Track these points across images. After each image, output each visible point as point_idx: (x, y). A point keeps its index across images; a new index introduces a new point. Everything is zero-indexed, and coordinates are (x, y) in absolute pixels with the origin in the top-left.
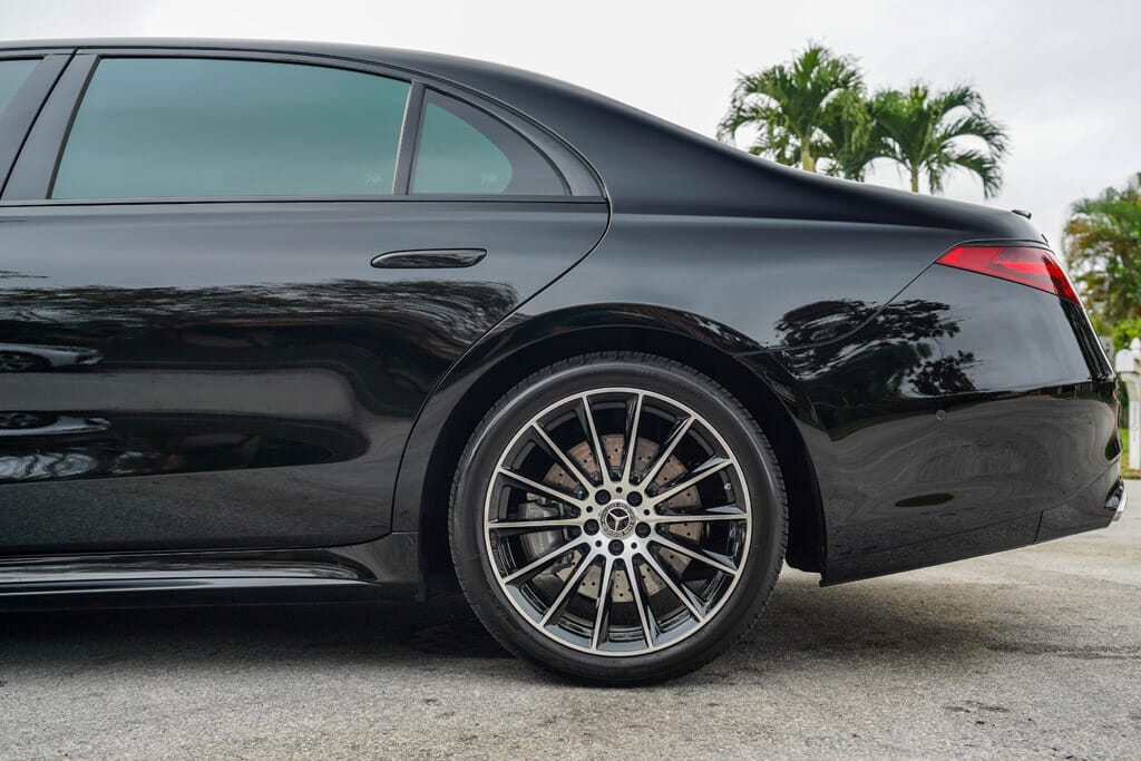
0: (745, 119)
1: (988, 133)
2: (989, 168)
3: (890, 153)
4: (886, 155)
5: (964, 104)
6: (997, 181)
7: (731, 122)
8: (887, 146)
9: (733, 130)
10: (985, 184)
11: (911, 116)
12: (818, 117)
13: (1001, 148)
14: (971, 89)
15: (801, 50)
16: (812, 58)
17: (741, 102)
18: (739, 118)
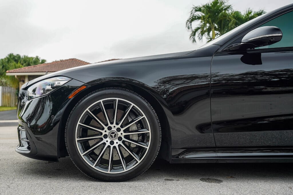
0: (196, 19)
7: (190, 20)
9: (191, 22)
14: (264, 11)
16: (216, 2)
17: (194, 14)
18: (193, 19)
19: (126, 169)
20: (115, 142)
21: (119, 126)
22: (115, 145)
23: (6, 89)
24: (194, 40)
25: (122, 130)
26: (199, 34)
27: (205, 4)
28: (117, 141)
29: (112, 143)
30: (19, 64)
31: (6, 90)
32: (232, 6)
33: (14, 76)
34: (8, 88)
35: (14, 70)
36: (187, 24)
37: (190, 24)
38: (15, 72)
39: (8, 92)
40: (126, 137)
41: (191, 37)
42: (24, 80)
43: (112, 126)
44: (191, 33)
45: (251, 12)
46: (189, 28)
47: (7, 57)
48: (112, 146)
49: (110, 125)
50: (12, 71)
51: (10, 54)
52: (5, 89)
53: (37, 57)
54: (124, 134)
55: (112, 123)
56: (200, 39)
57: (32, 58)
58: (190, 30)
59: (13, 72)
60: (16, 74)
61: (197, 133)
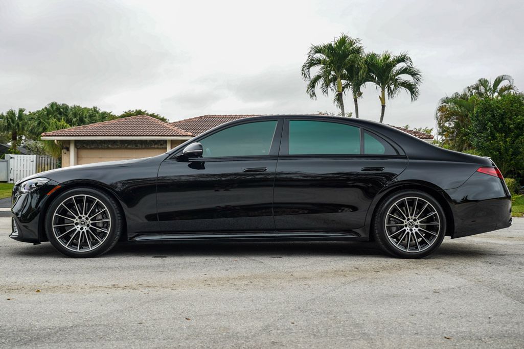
0: (315, 64)
1: (414, 74)
2: (414, 88)
3: (373, 80)
4: (372, 81)
5: (404, 61)
6: (416, 94)
7: (307, 65)
8: (372, 77)
9: (309, 68)
10: (412, 94)
11: (383, 66)
12: (344, 65)
13: (418, 80)
14: (407, 56)
15: (338, 37)
16: (343, 41)
17: (312, 57)
18: (312, 63)
19: (91, 249)
20: (84, 228)
21: (87, 216)
22: (84, 230)
23: (43, 159)
24: (314, 94)
25: (90, 219)
26: (323, 84)
27: (326, 44)
28: (86, 227)
29: (82, 229)
30: (63, 122)
31: (43, 161)
32: (363, 48)
33: (54, 140)
34: (46, 157)
35: (54, 133)
36: (303, 70)
37: (307, 70)
38: (55, 136)
39: (46, 163)
40: (92, 224)
41: (308, 89)
42: (68, 146)
43: (82, 216)
44: (309, 83)
45: (389, 57)
46: (305, 76)
47: (46, 108)
48: (81, 231)
49: (80, 215)
50: (51, 133)
51: (52, 103)
52: (41, 159)
53: (95, 108)
54: (91, 222)
55: (82, 214)
56: (325, 92)
57: (88, 110)
58: (308, 79)
59: (52, 136)
60: (55, 139)
61: (146, 221)
